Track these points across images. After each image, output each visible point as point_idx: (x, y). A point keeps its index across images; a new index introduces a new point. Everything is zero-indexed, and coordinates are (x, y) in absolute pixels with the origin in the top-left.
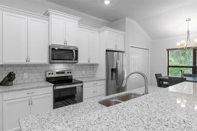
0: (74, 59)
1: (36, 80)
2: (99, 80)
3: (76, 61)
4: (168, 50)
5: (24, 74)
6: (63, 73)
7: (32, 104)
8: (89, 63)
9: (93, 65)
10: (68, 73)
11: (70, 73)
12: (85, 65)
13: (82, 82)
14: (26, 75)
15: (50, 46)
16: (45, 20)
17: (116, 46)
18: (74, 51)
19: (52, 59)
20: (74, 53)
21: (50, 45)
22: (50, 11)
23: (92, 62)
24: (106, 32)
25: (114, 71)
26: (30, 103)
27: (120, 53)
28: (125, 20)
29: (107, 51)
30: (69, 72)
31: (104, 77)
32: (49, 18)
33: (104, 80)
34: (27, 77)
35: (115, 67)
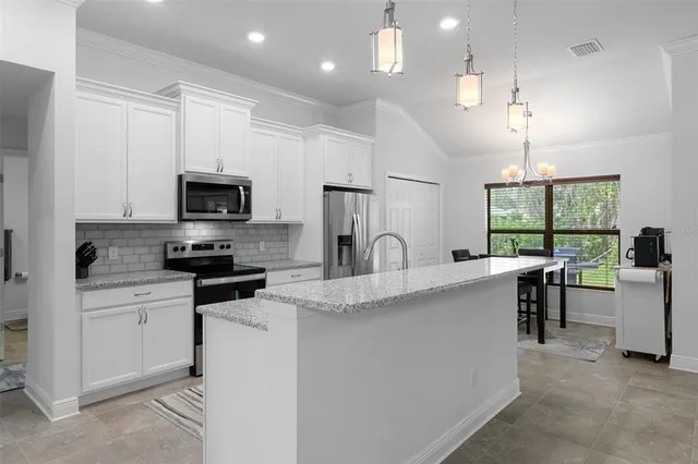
0: (241, 211)
1: (141, 266)
2: (307, 266)
3: (245, 216)
4: (488, 187)
5: (111, 249)
6: (209, 246)
7: (145, 322)
8: (278, 221)
9: (286, 226)
10: (222, 247)
11: (228, 247)
12: (266, 226)
13: (262, 270)
14: (114, 253)
15: (180, 178)
16: (167, 107)
17: (350, 175)
18: (241, 188)
19: (188, 211)
20: (242, 193)
21: (182, 173)
22: (181, 86)
23: (285, 219)
24: (324, 138)
25: (346, 241)
26: (143, 320)
27: (360, 195)
28: (375, 105)
29: (327, 188)
30: (226, 244)
31: (319, 257)
32: (180, 103)
33: (319, 265)
34: (116, 257)
35: (347, 232)
